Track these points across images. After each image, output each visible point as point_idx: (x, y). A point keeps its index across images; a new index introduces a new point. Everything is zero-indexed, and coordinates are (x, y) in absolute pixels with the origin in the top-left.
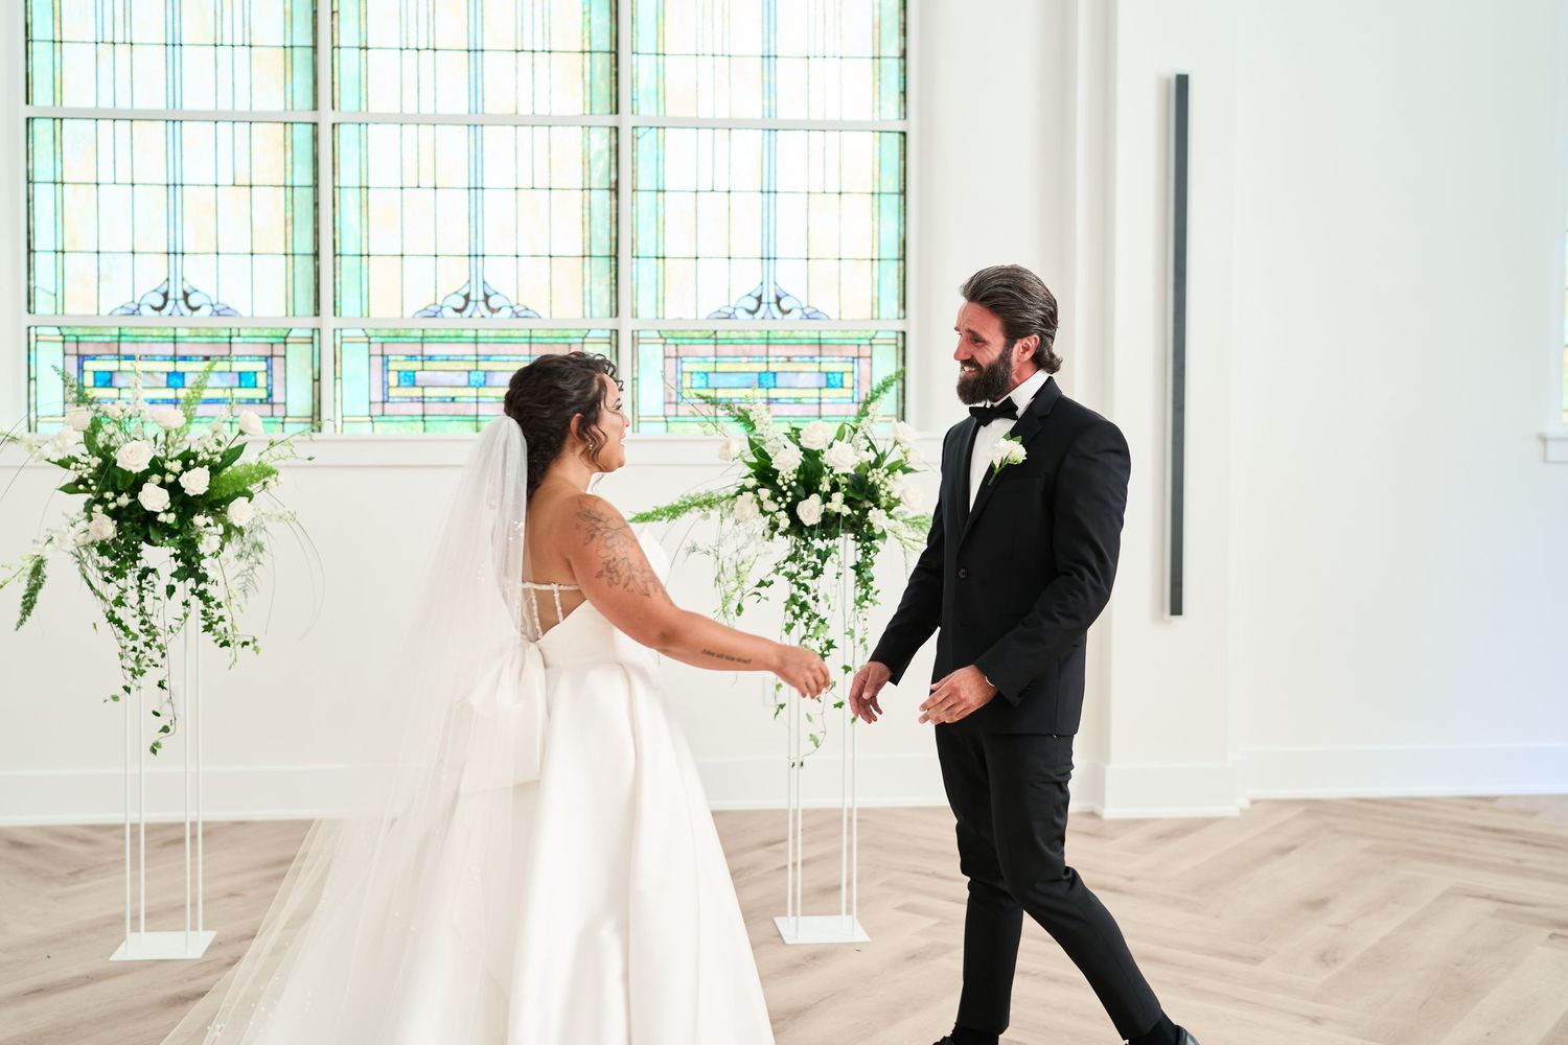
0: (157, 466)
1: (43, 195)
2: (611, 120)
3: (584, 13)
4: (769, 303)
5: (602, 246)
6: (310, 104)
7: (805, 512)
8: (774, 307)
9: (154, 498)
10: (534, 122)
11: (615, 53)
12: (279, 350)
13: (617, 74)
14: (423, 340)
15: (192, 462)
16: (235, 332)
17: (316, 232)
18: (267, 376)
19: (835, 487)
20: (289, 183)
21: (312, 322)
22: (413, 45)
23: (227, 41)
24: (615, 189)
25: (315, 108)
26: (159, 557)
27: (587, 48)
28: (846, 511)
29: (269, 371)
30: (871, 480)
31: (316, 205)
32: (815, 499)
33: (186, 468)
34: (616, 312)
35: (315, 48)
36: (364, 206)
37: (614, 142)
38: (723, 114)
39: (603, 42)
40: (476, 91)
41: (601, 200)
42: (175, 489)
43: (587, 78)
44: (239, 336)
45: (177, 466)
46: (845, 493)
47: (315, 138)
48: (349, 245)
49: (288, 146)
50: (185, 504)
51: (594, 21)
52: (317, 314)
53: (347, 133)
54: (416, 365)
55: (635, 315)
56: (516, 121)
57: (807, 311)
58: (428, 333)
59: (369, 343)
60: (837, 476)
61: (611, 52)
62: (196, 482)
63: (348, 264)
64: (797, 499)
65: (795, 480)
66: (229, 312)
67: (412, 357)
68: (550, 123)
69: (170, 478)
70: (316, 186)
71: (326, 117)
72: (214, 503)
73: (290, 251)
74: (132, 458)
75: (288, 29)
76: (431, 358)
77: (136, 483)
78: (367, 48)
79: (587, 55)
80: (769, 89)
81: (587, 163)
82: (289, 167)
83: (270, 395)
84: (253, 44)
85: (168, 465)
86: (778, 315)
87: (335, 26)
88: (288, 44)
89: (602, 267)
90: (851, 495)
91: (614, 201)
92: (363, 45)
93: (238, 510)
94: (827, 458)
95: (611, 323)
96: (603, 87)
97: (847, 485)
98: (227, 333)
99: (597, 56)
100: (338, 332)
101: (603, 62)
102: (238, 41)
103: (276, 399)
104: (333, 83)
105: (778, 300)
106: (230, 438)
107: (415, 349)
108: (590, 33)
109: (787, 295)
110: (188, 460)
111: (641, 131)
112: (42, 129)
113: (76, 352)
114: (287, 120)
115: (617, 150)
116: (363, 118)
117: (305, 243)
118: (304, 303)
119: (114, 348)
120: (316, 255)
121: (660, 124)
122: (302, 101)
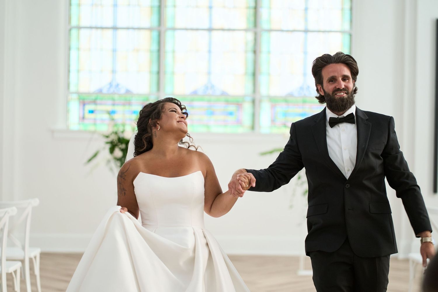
1: (73, 54)
2: (254, 30)
4: (304, 89)
6: (157, 24)
11: (256, 8)
13: (256, 15)
17: (159, 66)
24: (255, 52)
25: (160, 25)
27: (247, 7)
31: (159, 57)
34: (254, 92)
35: (160, 7)
36: (174, 58)
37: (255, 37)
39: (252, 5)
40: (211, 20)
41: (251, 56)
47: (159, 35)
48: (169, 69)
49: (151, 38)
52: (158, 92)
53: (169, 33)
61: (254, 8)
68: (234, 30)
70: (159, 51)
71: (163, 29)
75: (152, 1)
78: (175, 7)
79: (248, 9)
80: (306, 20)
81: (246, 44)
84: (141, 5)
88: (152, 6)
89: (250, 78)
91: (254, 56)
95: (253, 96)
96: (252, 19)
101: (251, 11)
104: (164, 18)
111: (263, 33)
112: (74, 32)
113: (83, 103)
114: (151, 29)
115: (256, 40)
116: (174, 29)
117: (155, 69)
118: (154, 88)
119: (94, 102)
120: (159, 73)
121: (270, 31)
122: (155, 23)
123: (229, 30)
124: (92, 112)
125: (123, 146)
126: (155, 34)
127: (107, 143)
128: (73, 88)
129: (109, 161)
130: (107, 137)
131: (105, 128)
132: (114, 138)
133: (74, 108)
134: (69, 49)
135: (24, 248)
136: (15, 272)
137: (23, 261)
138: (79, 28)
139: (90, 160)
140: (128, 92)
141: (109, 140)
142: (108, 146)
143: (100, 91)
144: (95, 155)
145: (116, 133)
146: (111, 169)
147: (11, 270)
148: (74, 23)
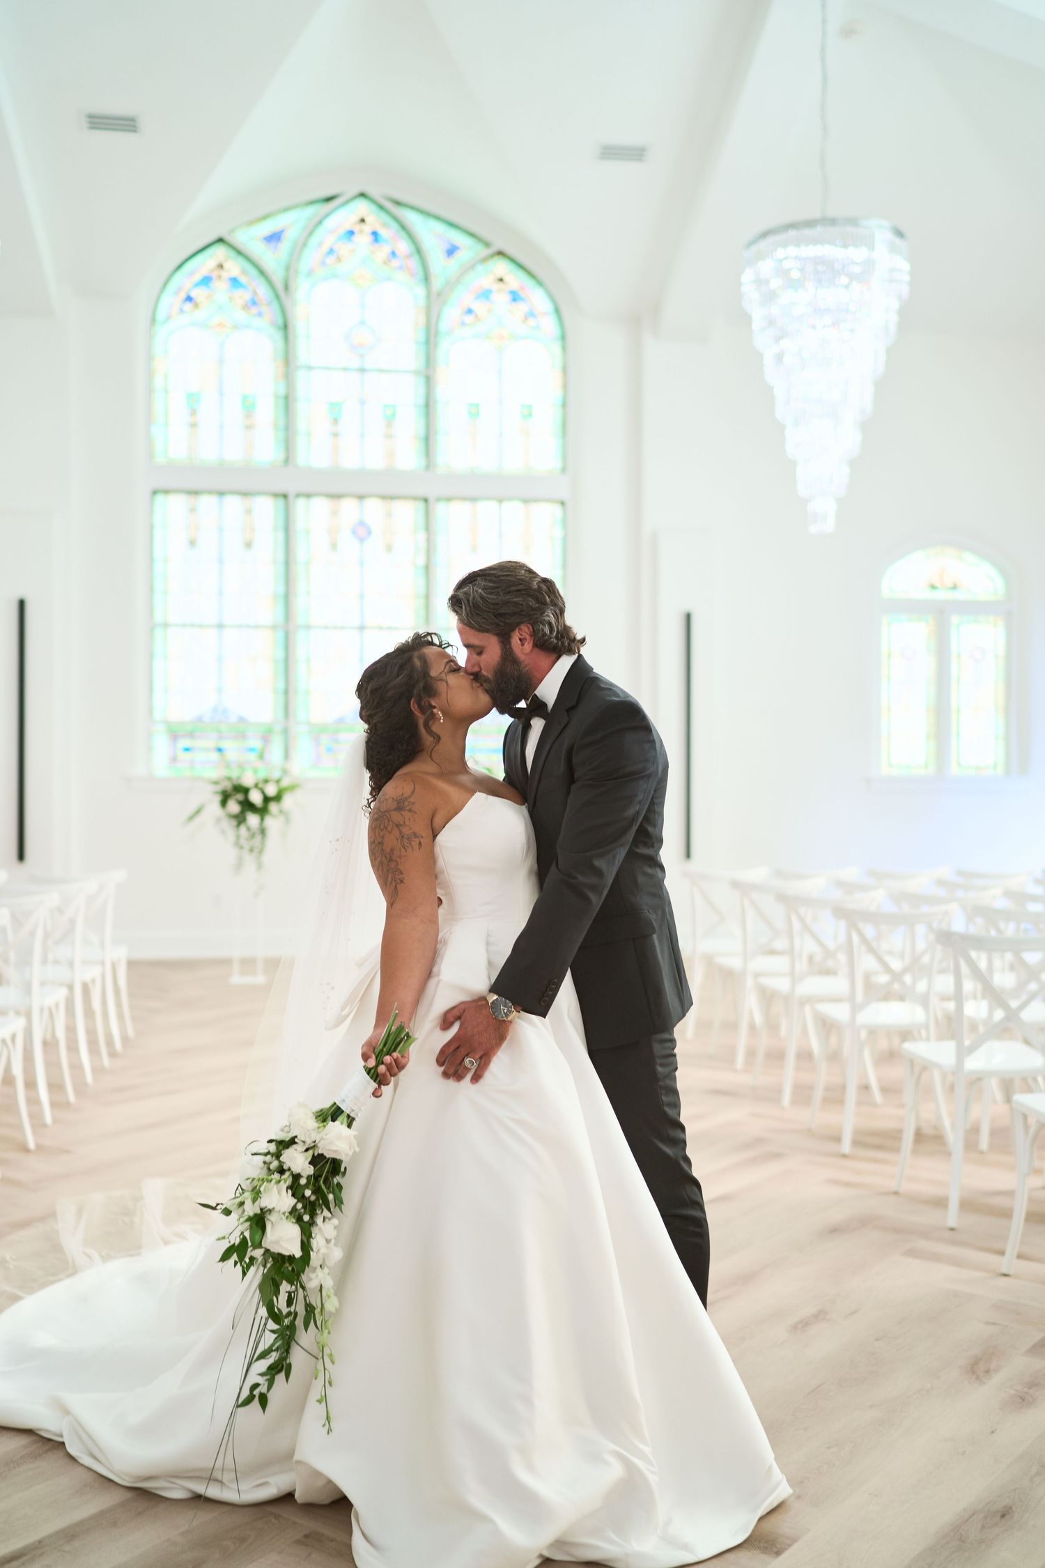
0: (256, 786)
1: (158, 664)
6: (284, 620)
9: (256, 798)
12: (268, 736)
14: (336, 733)
15: (270, 782)
16: (248, 727)
17: (287, 681)
20: (274, 659)
21: (284, 723)
25: (287, 622)
26: (253, 819)
27: (414, 594)
31: (287, 669)
35: (287, 596)
36: (309, 670)
42: (263, 793)
44: (250, 729)
45: (262, 784)
47: (287, 637)
48: (302, 688)
49: (275, 641)
50: (267, 800)
52: (286, 720)
53: (301, 634)
59: (311, 732)
62: (271, 790)
63: (301, 697)
66: (245, 720)
69: (260, 789)
70: (287, 660)
71: (292, 627)
72: (278, 798)
73: (274, 690)
74: (248, 781)
77: (246, 791)
78: (310, 595)
82: (274, 651)
85: (259, 783)
87: (296, 585)
88: (274, 594)
92: (308, 593)
93: (288, 800)
98: (244, 727)
100: (296, 728)
104: (295, 611)
106: (276, 774)
108: (416, 587)
110: (266, 781)
112: (159, 633)
113: (174, 737)
114: (274, 627)
116: (308, 627)
117: (281, 685)
118: (281, 714)
119: (191, 735)
120: (286, 692)
122: (280, 619)
123: (389, 628)
124: (187, 749)
125: (240, 797)
126: (280, 635)
127: (216, 793)
128: (158, 715)
129: (219, 820)
130: (216, 783)
131: (213, 774)
132: (228, 786)
133: (161, 744)
134: (151, 656)
135: (102, 945)
136: (93, 981)
137: (103, 963)
138: (166, 625)
139: (191, 818)
140: (242, 720)
141: (219, 788)
142: (218, 798)
143: (200, 720)
144: (198, 812)
145: (229, 779)
146: (223, 832)
147: (88, 977)
148: (158, 618)
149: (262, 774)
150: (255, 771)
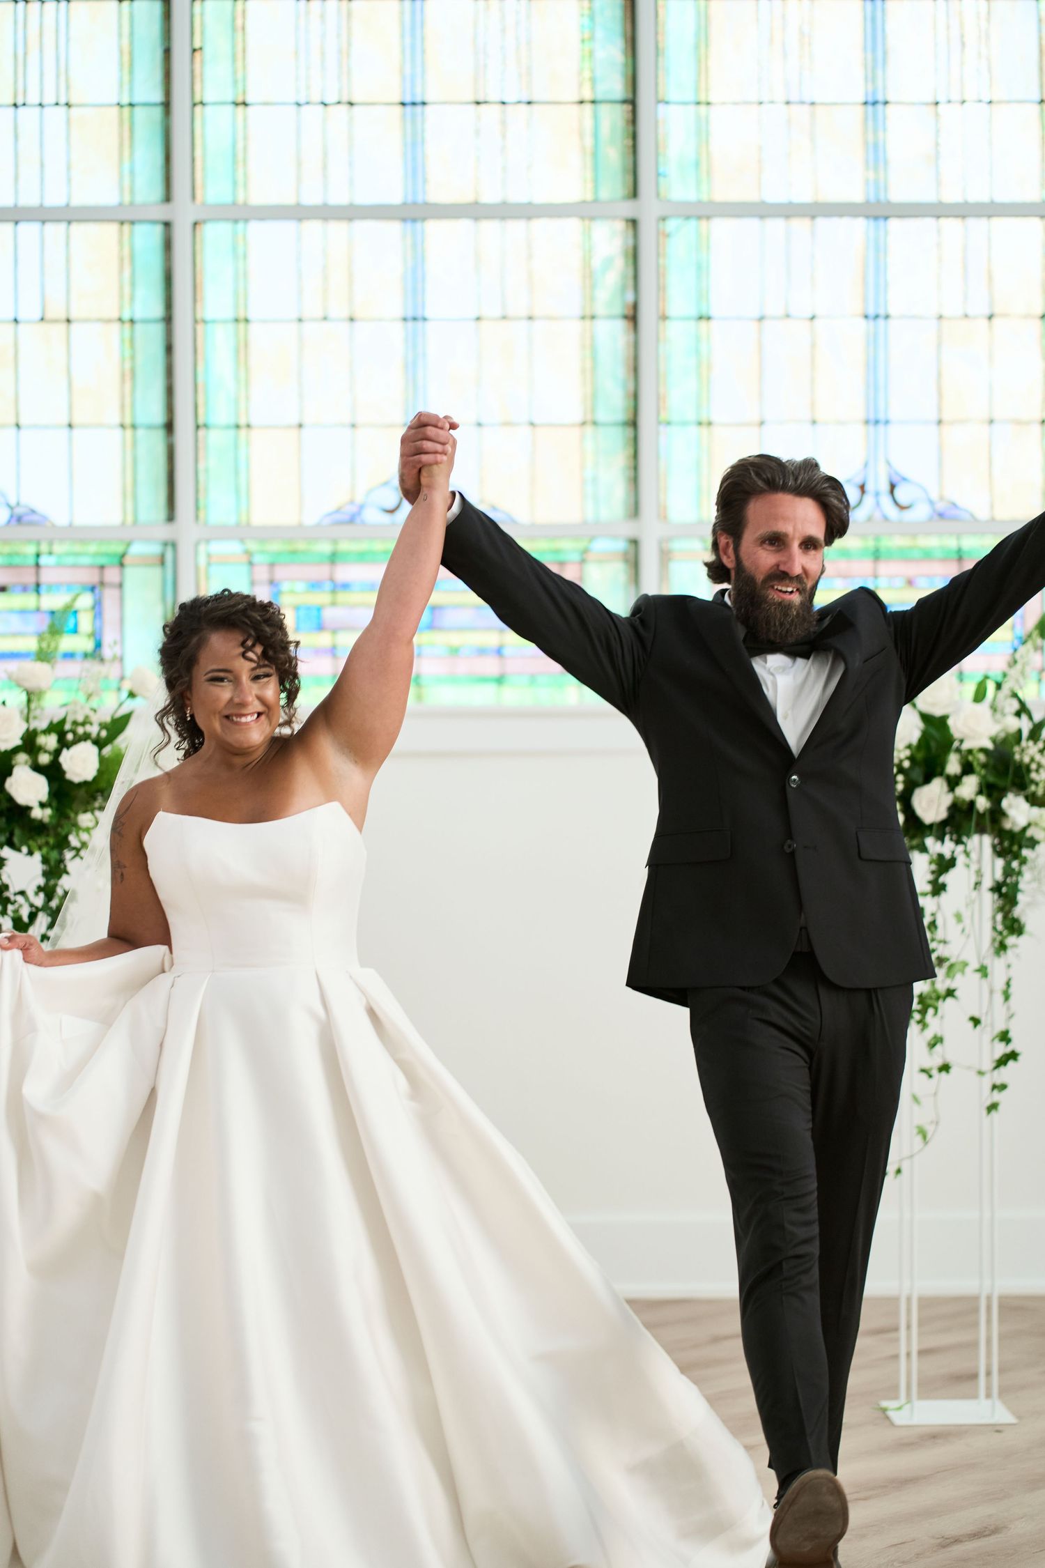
0: (29, 744)
2: (628, 209)
3: (583, 41)
4: (877, 494)
5: (614, 406)
6: (157, 192)
7: (924, 804)
8: (886, 501)
10: (504, 212)
11: (632, 101)
12: (112, 575)
13: (634, 137)
14: (333, 559)
15: (70, 737)
16: (44, 548)
17: (170, 391)
18: (95, 617)
19: (968, 769)
20: (126, 316)
21: (165, 532)
22: (316, 98)
23: (33, 98)
24: (633, 317)
25: (168, 198)
27: (588, 95)
28: (982, 803)
29: (97, 608)
30: (1017, 757)
31: (169, 349)
32: (938, 785)
33: (64, 744)
34: (635, 510)
35: (167, 105)
36: (242, 350)
37: (631, 242)
38: (803, 195)
39: (616, 87)
40: (415, 167)
41: (613, 333)
42: (53, 772)
43: (589, 142)
44: (50, 553)
45: (50, 741)
46: (983, 777)
47: (168, 245)
48: (218, 410)
49: (129, 259)
51: (600, 54)
52: (171, 517)
53: (215, 235)
54: (323, 598)
55: (663, 516)
56: (475, 211)
57: (940, 506)
58: (344, 546)
59: (251, 564)
60: (970, 752)
61: (624, 102)
63: (215, 440)
64: (911, 787)
65: (907, 758)
66: (35, 518)
67: (315, 585)
68: (528, 212)
69: (44, 759)
70: (168, 319)
71: (183, 215)
73: (128, 421)
75: (126, 78)
76: (345, 586)
78: (245, 104)
79: (588, 108)
80: (876, 155)
81: (590, 278)
82: (127, 290)
83: (98, 645)
84: (72, 101)
85: (41, 740)
86: (892, 511)
87: (197, 72)
88: (125, 101)
89: (616, 439)
90: (991, 779)
91: (631, 337)
92: (240, 100)
94: (956, 727)
95: (629, 529)
96: (614, 156)
97: (984, 766)
98: (31, 549)
99: (604, 109)
100: (202, 549)
101: (614, 117)
102: (49, 99)
103: (107, 652)
104: (193, 160)
105: (893, 487)
107: (323, 572)
108: (592, 71)
109: (904, 479)
110: (65, 734)
111: (671, 225)
114: (124, 218)
115: (634, 255)
116: (240, 214)
117: (151, 408)
118: (153, 503)
120: (169, 427)
121: (703, 212)
122: (148, 189)
126: (149, 238)
149: (53, 706)
150: (32, 696)
